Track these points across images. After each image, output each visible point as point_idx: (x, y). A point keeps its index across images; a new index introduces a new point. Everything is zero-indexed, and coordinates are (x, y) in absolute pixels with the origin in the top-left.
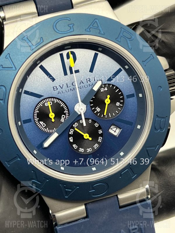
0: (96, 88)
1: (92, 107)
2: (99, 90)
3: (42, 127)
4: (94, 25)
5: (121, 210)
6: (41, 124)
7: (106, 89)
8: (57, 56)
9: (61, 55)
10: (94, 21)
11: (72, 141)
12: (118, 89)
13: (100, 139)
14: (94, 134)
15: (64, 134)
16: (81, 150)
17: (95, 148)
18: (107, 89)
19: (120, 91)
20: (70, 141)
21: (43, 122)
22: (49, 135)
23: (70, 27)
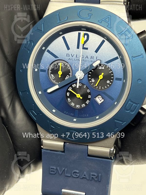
0: (95, 65)
1: (89, 77)
3: (51, 78)
4: (106, 20)
5: (88, 157)
6: (52, 76)
8: (76, 33)
9: (79, 34)
10: (108, 17)
11: (68, 95)
12: (112, 72)
13: (87, 102)
14: (85, 97)
16: (73, 104)
17: (82, 107)
18: (104, 69)
20: (67, 95)
21: (53, 75)
22: (54, 85)
23: (89, 15)
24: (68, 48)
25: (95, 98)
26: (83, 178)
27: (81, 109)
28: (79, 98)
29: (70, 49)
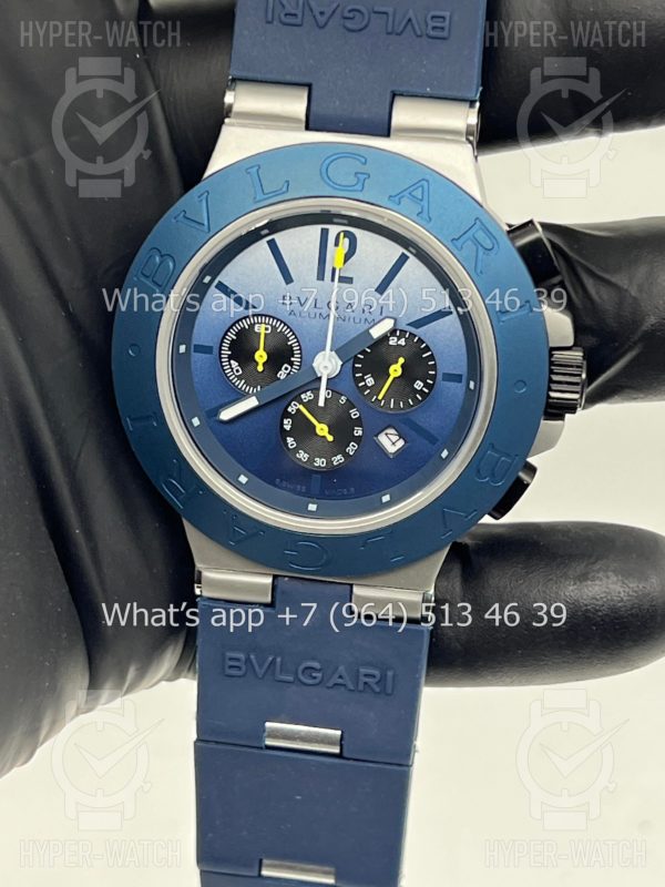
0: (377, 332)
1: (355, 370)
2: (385, 338)
3: (231, 373)
4: (413, 193)
6: (233, 366)
7: (402, 342)
8: (314, 231)
9: (325, 233)
10: (420, 184)
11: (288, 427)
12: (430, 353)
13: (352, 448)
14: (342, 429)
15: (275, 406)
16: (303, 456)
17: (335, 463)
18: (403, 344)
19: (432, 357)
20: (285, 426)
21: (237, 364)
22: (241, 396)
23: (358, 179)
24: (288, 279)
25: (377, 436)
26: (335, 684)
27: (330, 473)
28: (324, 437)
29: (291, 281)
